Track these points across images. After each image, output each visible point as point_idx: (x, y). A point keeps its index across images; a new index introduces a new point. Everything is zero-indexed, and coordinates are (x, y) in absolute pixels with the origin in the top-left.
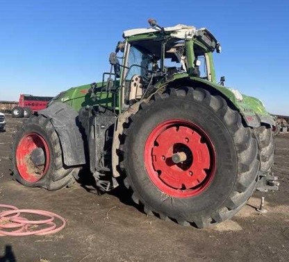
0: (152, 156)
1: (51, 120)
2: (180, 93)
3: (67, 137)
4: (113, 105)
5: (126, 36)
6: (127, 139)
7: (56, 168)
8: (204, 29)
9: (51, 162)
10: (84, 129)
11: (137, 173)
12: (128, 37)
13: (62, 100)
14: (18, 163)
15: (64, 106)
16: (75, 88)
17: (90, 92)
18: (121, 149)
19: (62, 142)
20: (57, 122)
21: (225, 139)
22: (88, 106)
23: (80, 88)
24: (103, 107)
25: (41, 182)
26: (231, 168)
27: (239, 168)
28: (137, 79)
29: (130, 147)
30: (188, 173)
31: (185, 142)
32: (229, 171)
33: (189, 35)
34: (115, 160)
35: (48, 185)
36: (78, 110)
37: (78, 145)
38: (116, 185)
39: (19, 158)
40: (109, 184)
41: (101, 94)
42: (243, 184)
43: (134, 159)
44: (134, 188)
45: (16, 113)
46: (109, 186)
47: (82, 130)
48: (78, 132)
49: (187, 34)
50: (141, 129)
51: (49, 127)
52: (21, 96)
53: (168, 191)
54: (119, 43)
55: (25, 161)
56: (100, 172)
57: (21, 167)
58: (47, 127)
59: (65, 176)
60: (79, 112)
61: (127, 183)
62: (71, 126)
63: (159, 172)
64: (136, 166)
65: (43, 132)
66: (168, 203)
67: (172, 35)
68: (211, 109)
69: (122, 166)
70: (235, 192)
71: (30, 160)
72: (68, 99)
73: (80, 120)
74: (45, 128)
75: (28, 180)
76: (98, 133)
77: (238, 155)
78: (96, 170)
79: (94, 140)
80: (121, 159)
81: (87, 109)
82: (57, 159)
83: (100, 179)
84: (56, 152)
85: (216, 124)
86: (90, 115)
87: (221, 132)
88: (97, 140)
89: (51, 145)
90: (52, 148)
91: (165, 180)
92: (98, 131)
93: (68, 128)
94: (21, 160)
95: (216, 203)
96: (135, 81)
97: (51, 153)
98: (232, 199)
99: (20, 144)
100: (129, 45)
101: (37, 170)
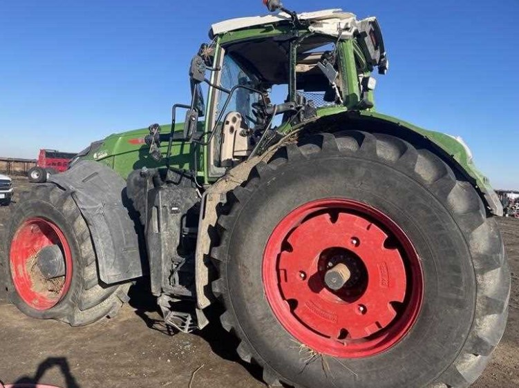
0: (278, 270)
1: (73, 193)
2: (346, 144)
3: (104, 227)
4: (192, 167)
5: (215, 32)
6: (226, 235)
7: (86, 286)
8: (372, 19)
9: (75, 273)
10: (138, 214)
11: (248, 305)
12: (221, 35)
13: (95, 156)
14: (13, 273)
15: (99, 167)
16: (119, 135)
17: (149, 142)
18: (215, 256)
19: (95, 239)
20: (86, 199)
21: (450, 244)
22: (145, 170)
23: (127, 134)
24: (175, 171)
25: (57, 310)
26: (460, 305)
27: (479, 304)
28: (234, 120)
29: (234, 251)
30: (355, 308)
31: (350, 245)
32: (457, 311)
33: (347, 29)
34: (202, 274)
35: (71, 317)
36: (127, 176)
37: (127, 243)
38: (203, 323)
39: (16, 264)
40: (189, 318)
41: (170, 147)
42: (486, 339)
43: (242, 277)
44: (241, 332)
45: (34, 176)
46: (188, 323)
47: (134, 215)
48: (127, 218)
49: (342, 26)
50: (257, 218)
51: (68, 207)
52: (42, 151)
53: (315, 342)
54: (202, 47)
55: (28, 269)
56: (172, 296)
57: (19, 279)
58: (66, 207)
59: (103, 299)
60: (128, 180)
61: (226, 323)
62: (111, 206)
63: (293, 304)
64: (247, 291)
65: (59, 217)
66: (315, 367)
67: (311, 28)
68: (416, 178)
69: (216, 290)
70: (466, 355)
71: (36, 267)
72: (106, 155)
73: (130, 196)
74: (61, 210)
75: (33, 306)
76: (167, 221)
77: (479, 278)
78: (162, 292)
79: (159, 235)
80: (214, 275)
81: (142, 175)
82: (87, 269)
83: (171, 309)
84: (84, 255)
85: (428, 211)
86: (150, 186)
87: (440, 228)
88: (165, 234)
89: (74, 243)
90: (76, 249)
91: (306, 319)
92: (166, 216)
93: (106, 212)
94: (20, 266)
95: (423, 375)
96: (231, 124)
97: (74, 257)
98: (458, 368)
99: (15, 238)
100: (223, 51)
101: (50, 285)
